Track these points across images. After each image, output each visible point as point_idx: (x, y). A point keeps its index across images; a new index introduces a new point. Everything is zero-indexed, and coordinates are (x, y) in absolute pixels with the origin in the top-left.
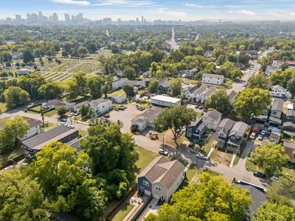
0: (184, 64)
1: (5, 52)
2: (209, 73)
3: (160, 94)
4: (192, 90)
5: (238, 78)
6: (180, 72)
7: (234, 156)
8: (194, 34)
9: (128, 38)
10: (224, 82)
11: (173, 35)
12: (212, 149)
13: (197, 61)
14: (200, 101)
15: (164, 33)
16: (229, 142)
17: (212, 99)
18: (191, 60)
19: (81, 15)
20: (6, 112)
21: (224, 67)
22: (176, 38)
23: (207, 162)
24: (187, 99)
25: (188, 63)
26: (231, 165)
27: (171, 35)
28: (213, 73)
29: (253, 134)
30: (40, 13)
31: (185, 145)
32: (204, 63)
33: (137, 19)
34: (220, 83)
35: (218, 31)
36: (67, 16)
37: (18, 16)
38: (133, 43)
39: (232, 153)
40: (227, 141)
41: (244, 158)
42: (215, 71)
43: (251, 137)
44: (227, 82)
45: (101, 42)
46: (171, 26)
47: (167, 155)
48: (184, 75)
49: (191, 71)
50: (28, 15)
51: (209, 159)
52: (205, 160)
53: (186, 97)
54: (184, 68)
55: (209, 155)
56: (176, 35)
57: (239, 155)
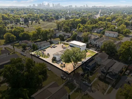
0: (97, 25)
1: (17, 18)
2: (110, 31)
3: (78, 41)
4: (95, 40)
5: (127, 34)
6: (94, 29)
7: (110, 86)
8: (110, 12)
9: (76, 13)
10: (118, 36)
11: (100, 13)
12: (96, 79)
13: (105, 24)
14: (99, 46)
15: (95, 12)
16: (108, 76)
17: (104, 46)
18: (101, 23)
19: (59, 4)
20: (3, 45)
21: (120, 28)
22: (100, 14)
23: (89, 88)
24: (92, 44)
25: (100, 25)
26: (105, 94)
27: (98, 13)
28: (112, 30)
29: (128, 71)
30: (43, 3)
31: (79, 74)
32: (109, 25)
33: (84, 6)
34: (115, 37)
35: (124, 11)
36: (53, 5)
37: (34, 5)
38: (78, 16)
39: (109, 83)
40: (107, 75)
41: (116, 89)
42: (114, 30)
43: (126, 73)
44: (120, 36)
45: (63, 15)
46: (100, 9)
47: (65, 79)
48: (95, 31)
49: (99, 29)
50: (38, 4)
51: (91, 86)
52: (89, 86)
53: (92, 43)
54: (96, 27)
55: (92, 83)
56: (101, 12)
57: (113, 86)
